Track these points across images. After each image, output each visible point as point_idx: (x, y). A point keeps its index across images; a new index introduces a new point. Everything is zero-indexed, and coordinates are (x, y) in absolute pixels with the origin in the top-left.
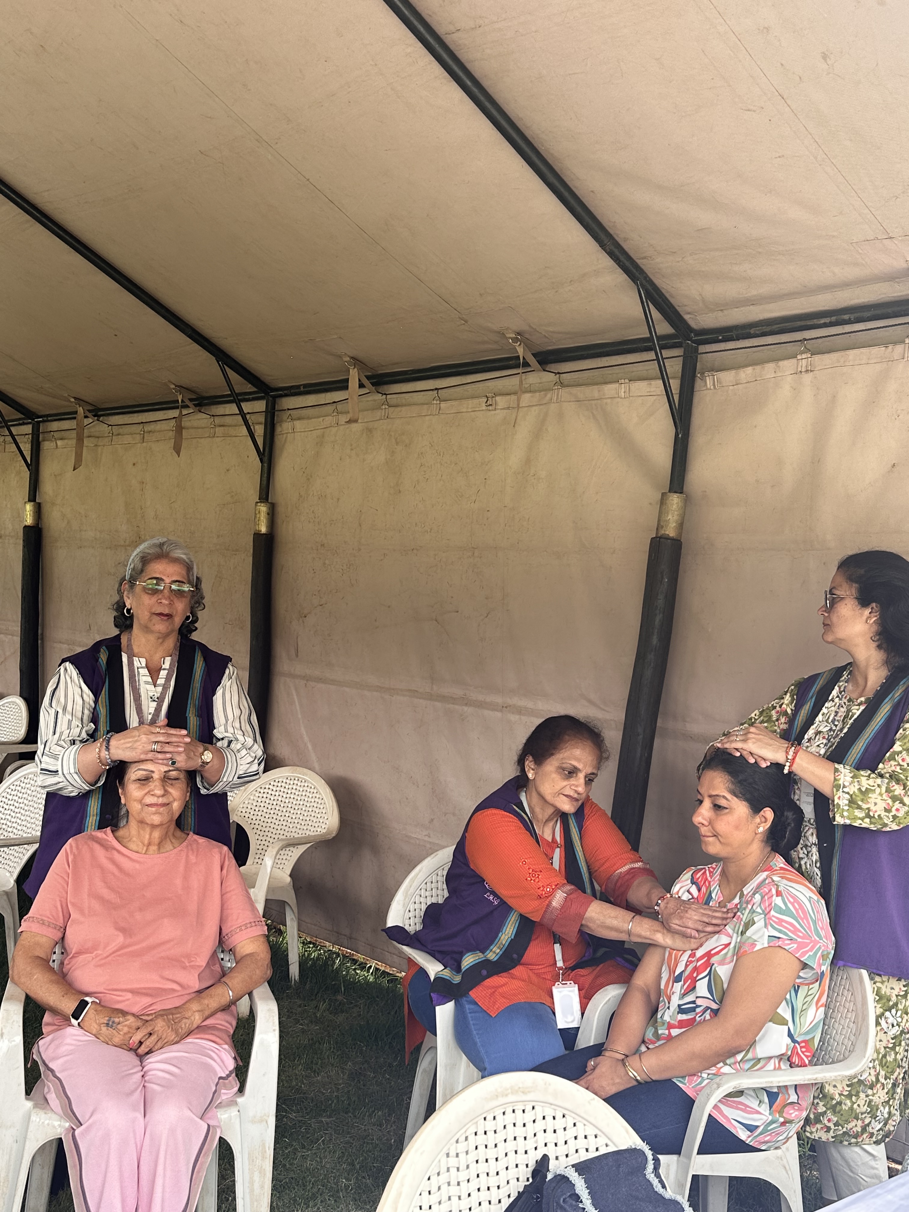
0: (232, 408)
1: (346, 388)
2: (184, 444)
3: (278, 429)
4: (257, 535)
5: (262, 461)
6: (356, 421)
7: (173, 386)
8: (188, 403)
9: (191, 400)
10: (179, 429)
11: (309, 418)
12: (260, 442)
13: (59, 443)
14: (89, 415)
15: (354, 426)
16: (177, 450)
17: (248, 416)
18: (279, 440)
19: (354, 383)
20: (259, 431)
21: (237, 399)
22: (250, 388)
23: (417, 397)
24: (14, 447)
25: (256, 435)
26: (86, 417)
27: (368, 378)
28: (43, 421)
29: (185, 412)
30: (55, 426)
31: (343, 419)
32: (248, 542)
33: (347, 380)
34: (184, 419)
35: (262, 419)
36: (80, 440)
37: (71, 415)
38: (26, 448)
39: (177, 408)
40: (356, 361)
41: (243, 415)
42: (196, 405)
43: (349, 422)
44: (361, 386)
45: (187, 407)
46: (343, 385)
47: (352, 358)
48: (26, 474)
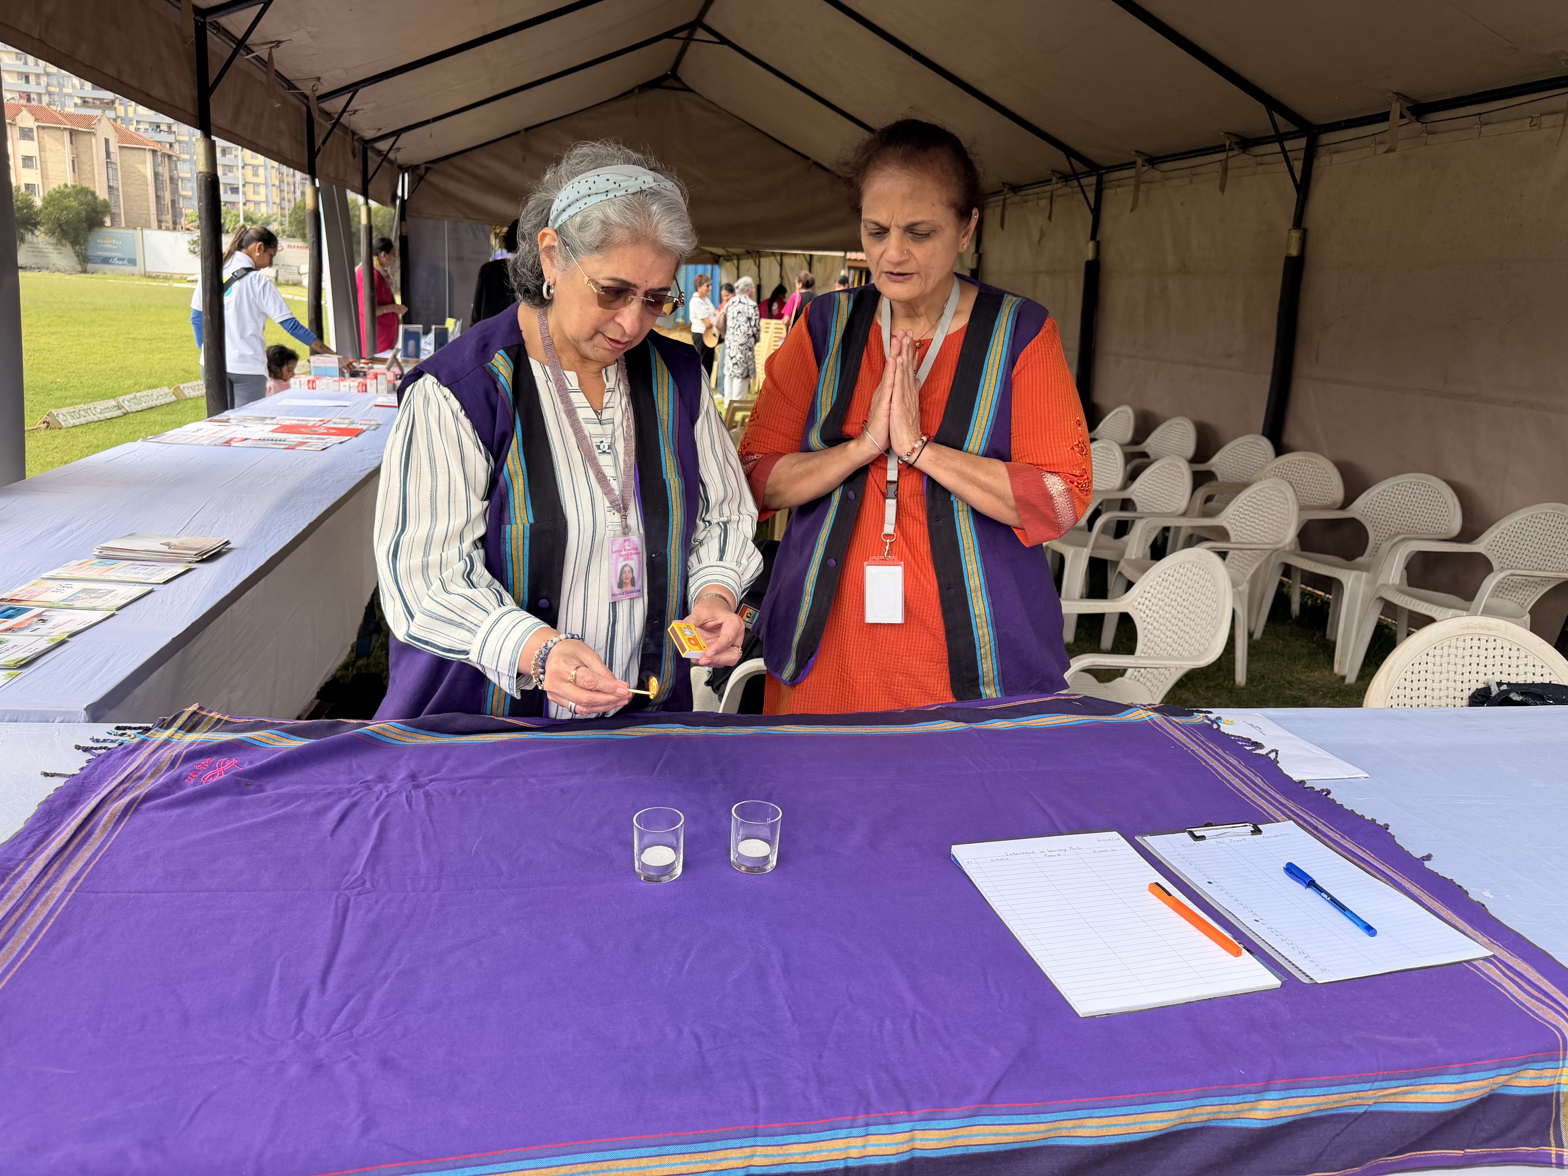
0: (1276, 147)
1: (1387, 120)
2: (1228, 183)
3: (1316, 163)
4: (1289, 260)
5: (1298, 192)
6: (1393, 150)
7: (1222, 134)
8: (1234, 146)
9: (1237, 143)
10: (1225, 170)
11: (1346, 151)
12: (1298, 176)
13: (1119, 190)
14: (1146, 164)
15: (1391, 155)
16: (1222, 188)
17: (1289, 154)
18: (1315, 172)
19: (1395, 115)
20: (1298, 166)
21: (1280, 138)
22: (1293, 128)
23: (1457, 123)
24: (1081, 195)
25: (1295, 169)
26: (1143, 166)
27: (1408, 108)
28: (1107, 172)
29: (1231, 154)
30: (1115, 175)
31: (1381, 149)
32: (1280, 265)
33: (1388, 113)
34: (1230, 160)
35: (1301, 155)
36: (1137, 186)
37: (1131, 165)
38: (1091, 196)
39: (1225, 151)
40: (1400, 96)
41: (1284, 152)
42: (1240, 148)
43: (1388, 151)
44: (1402, 116)
45: (1232, 149)
46: (1384, 117)
47: (1397, 93)
48: (1090, 218)
